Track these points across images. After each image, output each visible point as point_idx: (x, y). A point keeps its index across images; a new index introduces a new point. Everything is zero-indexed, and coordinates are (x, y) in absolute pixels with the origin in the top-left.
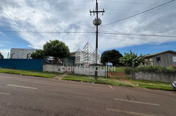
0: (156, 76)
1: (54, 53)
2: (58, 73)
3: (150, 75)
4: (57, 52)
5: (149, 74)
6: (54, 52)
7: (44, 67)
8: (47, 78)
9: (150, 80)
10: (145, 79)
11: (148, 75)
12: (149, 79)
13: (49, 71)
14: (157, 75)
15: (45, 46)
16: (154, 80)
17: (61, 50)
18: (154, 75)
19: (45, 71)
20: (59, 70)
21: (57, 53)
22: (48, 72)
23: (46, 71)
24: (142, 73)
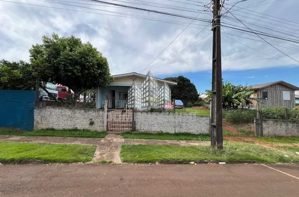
0: (293, 127)
1: (74, 73)
2: (88, 131)
3: (284, 126)
4: (81, 72)
5: (283, 124)
6: (71, 71)
7: (38, 115)
8: (66, 162)
9: (285, 135)
10: (277, 133)
11: (281, 125)
12: (283, 133)
13: (56, 127)
14: (294, 124)
15: (36, 52)
16: (290, 135)
17: (93, 66)
18: (290, 125)
19: (44, 127)
20: (92, 123)
21: (80, 74)
22: (53, 129)
23: (47, 129)
24: (272, 122)
